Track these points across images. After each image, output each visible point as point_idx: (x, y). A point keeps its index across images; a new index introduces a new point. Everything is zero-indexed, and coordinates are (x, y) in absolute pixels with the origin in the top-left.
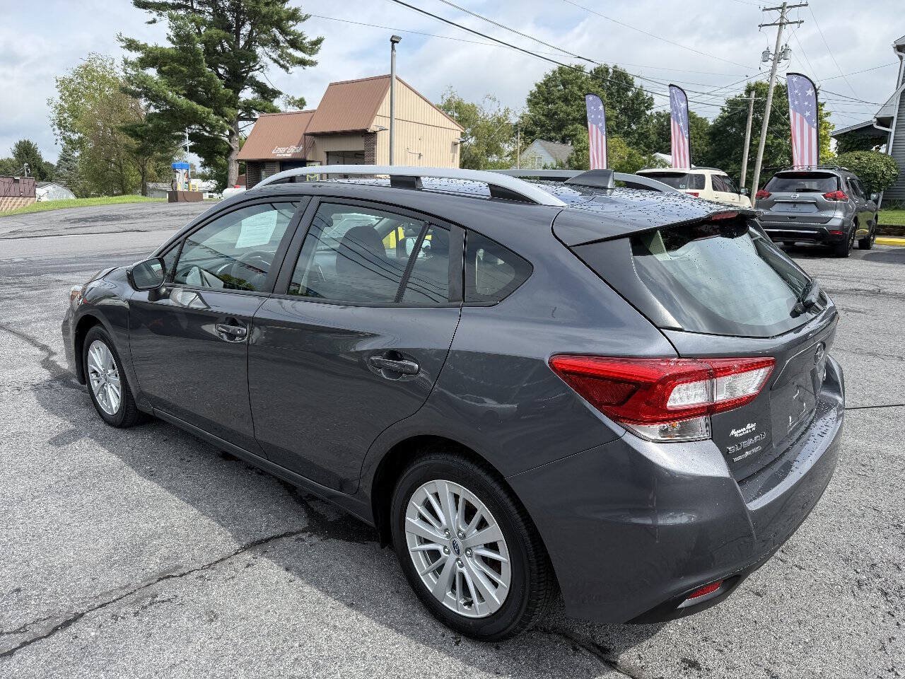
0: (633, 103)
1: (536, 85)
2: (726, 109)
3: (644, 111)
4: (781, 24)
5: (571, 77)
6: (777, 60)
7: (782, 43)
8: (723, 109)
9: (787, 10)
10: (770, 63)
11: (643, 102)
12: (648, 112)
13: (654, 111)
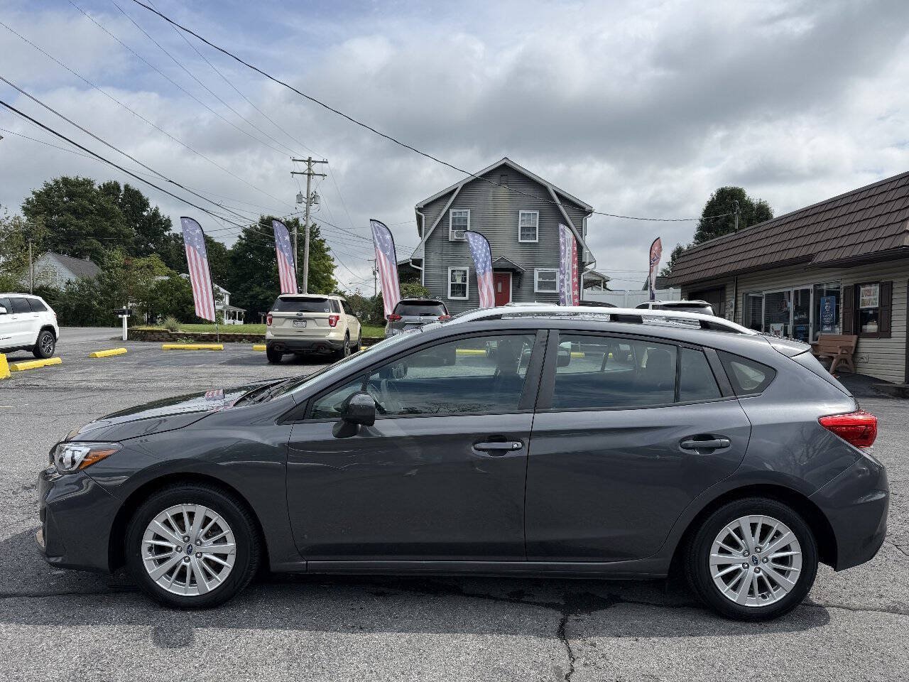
0: (150, 224)
1: (34, 193)
2: (243, 237)
3: (162, 232)
4: (309, 175)
5: (79, 190)
6: (309, 204)
7: (312, 190)
8: (240, 237)
9: (313, 163)
10: (304, 205)
11: (160, 222)
12: (166, 233)
13: (171, 232)
